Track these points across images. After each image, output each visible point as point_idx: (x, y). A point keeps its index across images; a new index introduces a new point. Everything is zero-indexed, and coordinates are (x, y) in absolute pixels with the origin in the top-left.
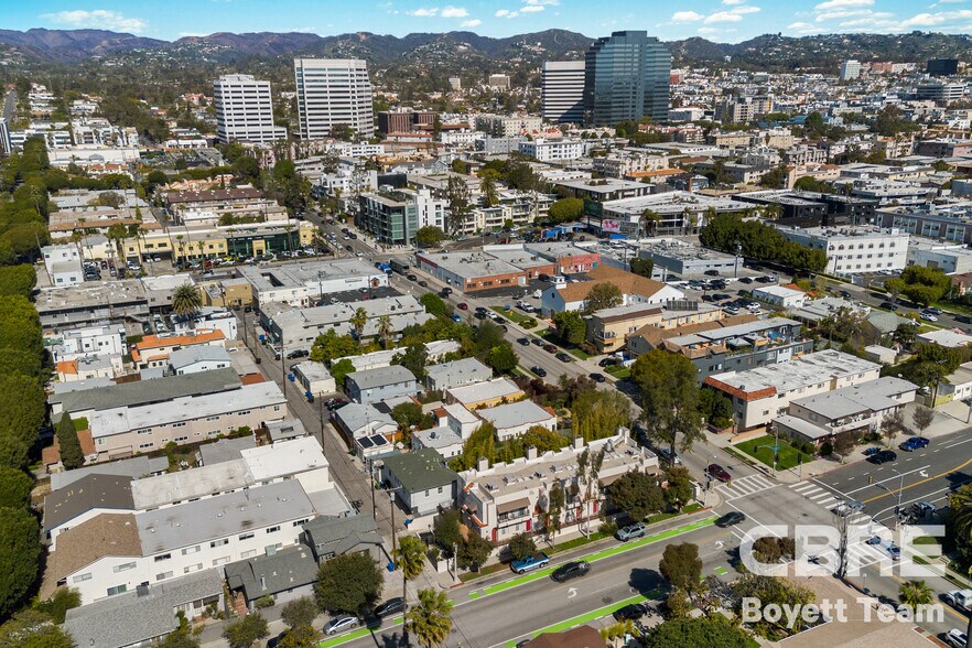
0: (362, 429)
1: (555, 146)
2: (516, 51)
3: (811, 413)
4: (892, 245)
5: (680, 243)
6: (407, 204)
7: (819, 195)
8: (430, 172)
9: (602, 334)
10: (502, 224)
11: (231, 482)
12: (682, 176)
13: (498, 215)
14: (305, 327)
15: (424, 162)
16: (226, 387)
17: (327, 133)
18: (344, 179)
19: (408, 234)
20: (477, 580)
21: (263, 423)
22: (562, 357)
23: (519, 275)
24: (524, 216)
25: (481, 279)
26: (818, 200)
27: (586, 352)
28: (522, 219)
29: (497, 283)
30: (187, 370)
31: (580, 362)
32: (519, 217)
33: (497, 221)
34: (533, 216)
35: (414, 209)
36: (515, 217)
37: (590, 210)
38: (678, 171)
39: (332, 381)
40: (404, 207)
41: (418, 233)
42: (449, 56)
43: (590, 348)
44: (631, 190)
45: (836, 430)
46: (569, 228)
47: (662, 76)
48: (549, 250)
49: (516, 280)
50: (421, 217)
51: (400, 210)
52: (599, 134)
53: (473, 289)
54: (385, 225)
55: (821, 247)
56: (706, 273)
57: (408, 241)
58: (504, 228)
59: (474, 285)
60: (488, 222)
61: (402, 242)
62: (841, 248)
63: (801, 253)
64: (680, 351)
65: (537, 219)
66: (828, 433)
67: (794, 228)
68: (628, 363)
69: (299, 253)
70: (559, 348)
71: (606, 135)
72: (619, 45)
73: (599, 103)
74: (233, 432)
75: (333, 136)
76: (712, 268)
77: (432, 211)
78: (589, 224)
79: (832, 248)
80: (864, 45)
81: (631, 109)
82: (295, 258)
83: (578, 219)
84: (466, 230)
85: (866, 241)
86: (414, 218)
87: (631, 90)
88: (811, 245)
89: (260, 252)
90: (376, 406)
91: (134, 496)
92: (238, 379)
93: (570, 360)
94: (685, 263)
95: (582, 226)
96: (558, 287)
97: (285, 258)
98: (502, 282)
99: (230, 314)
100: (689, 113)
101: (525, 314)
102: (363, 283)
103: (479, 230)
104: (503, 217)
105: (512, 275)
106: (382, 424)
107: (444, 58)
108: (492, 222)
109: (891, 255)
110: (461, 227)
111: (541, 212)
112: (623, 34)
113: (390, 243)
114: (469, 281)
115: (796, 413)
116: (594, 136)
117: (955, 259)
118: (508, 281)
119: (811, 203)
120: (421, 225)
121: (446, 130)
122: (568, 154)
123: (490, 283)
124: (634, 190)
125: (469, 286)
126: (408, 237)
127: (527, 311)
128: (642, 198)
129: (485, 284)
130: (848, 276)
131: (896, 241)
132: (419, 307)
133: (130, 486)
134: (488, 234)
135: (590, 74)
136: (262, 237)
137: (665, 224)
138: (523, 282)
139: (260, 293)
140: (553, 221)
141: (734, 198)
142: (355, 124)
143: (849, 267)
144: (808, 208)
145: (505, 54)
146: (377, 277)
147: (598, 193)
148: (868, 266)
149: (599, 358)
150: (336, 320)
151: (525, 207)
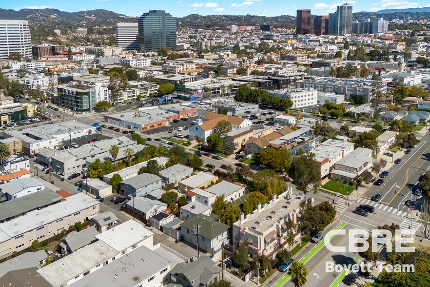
0: (150, 211)
1: (138, 60)
2: (82, 18)
3: (346, 167)
4: (312, 95)
5: (227, 100)
6: (91, 91)
7: (267, 77)
8: (80, 74)
9: (232, 144)
10: (135, 97)
11: (104, 256)
12: (204, 72)
13: (133, 93)
14: (76, 160)
15: (76, 69)
16: (54, 200)
17: (7, 57)
18: (39, 80)
19: (91, 106)
20: (267, 281)
21: (87, 218)
22: (216, 158)
23: (165, 121)
24: (145, 93)
25: (149, 125)
26: (267, 79)
27: (226, 154)
28: (144, 95)
29: (156, 126)
30: (19, 195)
31: (224, 159)
32: (142, 93)
33: (133, 96)
34: (149, 93)
35: (94, 93)
36: (141, 94)
37: (178, 88)
38: (201, 70)
39: (110, 187)
40: (89, 92)
41: (97, 105)
42: (46, 20)
43: (227, 152)
44: (187, 79)
45: (359, 173)
46: (169, 97)
47: (173, 30)
48: (173, 108)
49: (164, 124)
50: (97, 96)
51: (87, 94)
52: (151, 55)
53: (145, 130)
54: (78, 102)
55: (288, 97)
56: (245, 112)
57: (91, 109)
58: (136, 99)
59: (146, 128)
60: (128, 97)
61: (88, 110)
62: (295, 97)
63: (281, 101)
64: (281, 147)
65: (150, 94)
66: (356, 175)
67: (273, 91)
68: (250, 156)
69: (30, 121)
70: (211, 154)
71: (153, 55)
72: (153, 16)
73: (146, 41)
74: (71, 227)
75: (10, 59)
76: (247, 110)
77: (103, 93)
78: (178, 95)
79: (292, 98)
80: (231, 19)
81: (160, 44)
82: (29, 124)
83: (172, 93)
84: (119, 101)
85: (303, 94)
86: (94, 97)
87: (160, 36)
88: (283, 97)
89: (5, 122)
90: (145, 196)
91: (46, 278)
92: (57, 194)
93: (220, 159)
94: (237, 109)
95: (175, 96)
96: (199, 124)
97: (22, 124)
98: (158, 125)
99: (23, 158)
100: (183, 45)
101: (181, 139)
102: (85, 133)
103: (125, 101)
104: (135, 94)
105: (162, 121)
106: (160, 206)
107: (44, 20)
108: (130, 97)
109: (312, 99)
110: (116, 100)
111: (152, 91)
112: (155, 11)
113: (81, 111)
114: (143, 126)
115: (339, 168)
116: (148, 56)
117: (336, 98)
118: (161, 124)
119: (266, 81)
120: (98, 101)
121: (75, 54)
122: (144, 64)
123: (153, 126)
124: (188, 79)
125: (143, 129)
126: (91, 107)
127: (181, 138)
128: (194, 82)
129: (151, 127)
130: (301, 108)
131: (313, 93)
132: (133, 142)
133: (39, 274)
134: (130, 103)
135: (141, 29)
136: (7, 114)
137: (213, 93)
138: (167, 124)
139: (31, 145)
140: (160, 94)
141: (233, 80)
142: (23, 52)
143: (299, 105)
144: (266, 82)
145: (76, 20)
146: (91, 129)
147: (174, 81)
148: (305, 104)
149: (234, 156)
150: (92, 154)
151: (145, 89)
